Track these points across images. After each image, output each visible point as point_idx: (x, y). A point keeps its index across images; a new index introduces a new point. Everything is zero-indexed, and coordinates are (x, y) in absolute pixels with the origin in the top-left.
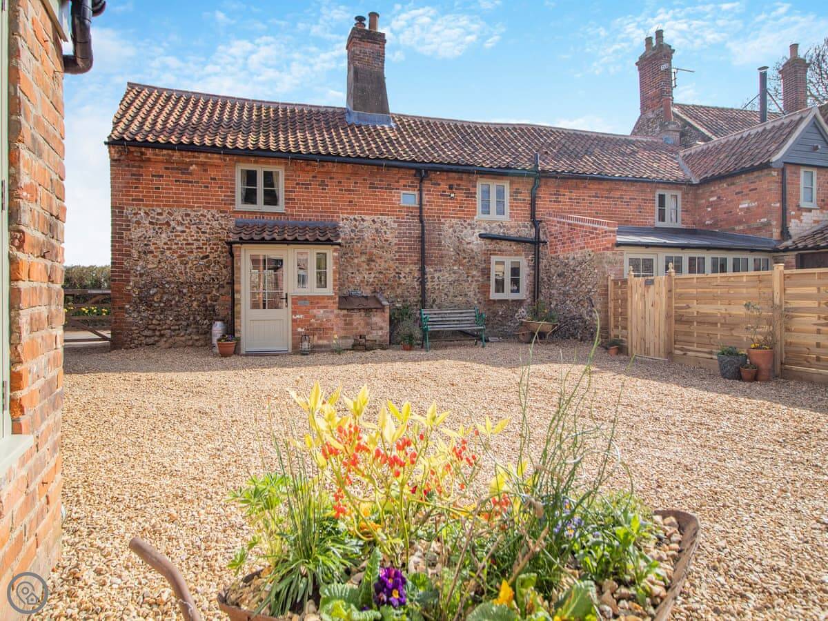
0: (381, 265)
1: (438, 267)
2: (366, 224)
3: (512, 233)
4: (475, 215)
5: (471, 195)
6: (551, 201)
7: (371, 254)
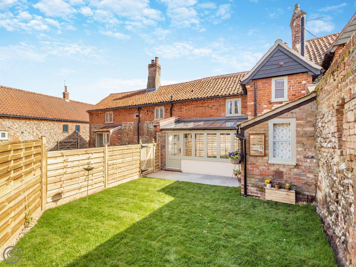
0: (130, 136)
1: (143, 136)
2: (128, 124)
4: (154, 119)
5: (153, 113)
6: (178, 111)
7: (128, 133)
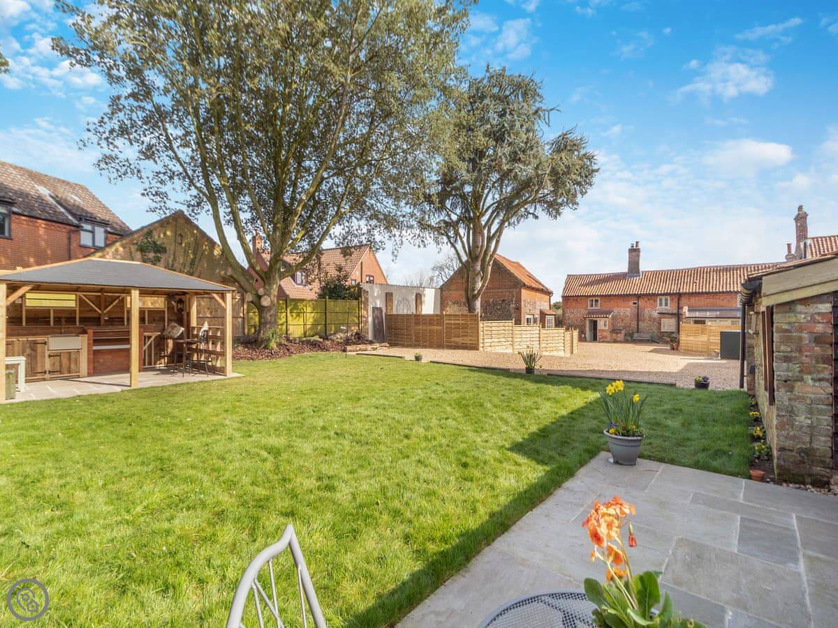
0: (625, 321)
1: (643, 322)
2: (621, 311)
3: (670, 312)
4: (656, 307)
5: (656, 302)
7: (623, 319)
